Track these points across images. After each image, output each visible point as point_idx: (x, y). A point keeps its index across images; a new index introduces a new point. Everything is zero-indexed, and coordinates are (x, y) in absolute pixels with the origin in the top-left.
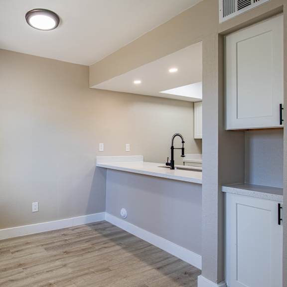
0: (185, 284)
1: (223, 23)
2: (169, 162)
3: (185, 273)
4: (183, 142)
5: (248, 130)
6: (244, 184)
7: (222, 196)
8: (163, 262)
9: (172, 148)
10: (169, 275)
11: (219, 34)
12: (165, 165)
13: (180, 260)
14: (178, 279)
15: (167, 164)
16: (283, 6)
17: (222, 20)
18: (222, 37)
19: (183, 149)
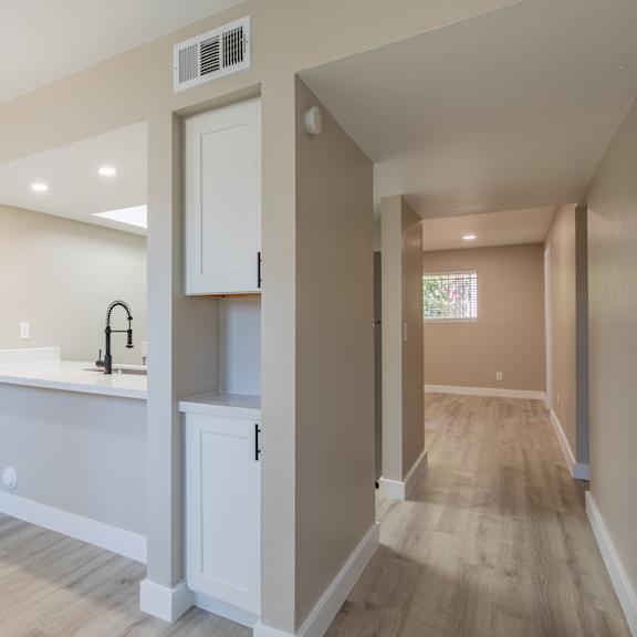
0: (118, 604)
1: (180, 93)
2: (103, 359)
3: (123, 582)
4: (130, 318)
5: (223, 296)
6: (218, 394)
7: (180, 419)
8: (83, 569)
9: (108, 331)
10: (92, 593)
11: (174, 113)
12: (94, 366)
13: (118, 557)
14: (108, 596)
15: (99, 363)
16: (260, 84)
17: (178, 87)
18: (180, 119)
19: (130, 332)
